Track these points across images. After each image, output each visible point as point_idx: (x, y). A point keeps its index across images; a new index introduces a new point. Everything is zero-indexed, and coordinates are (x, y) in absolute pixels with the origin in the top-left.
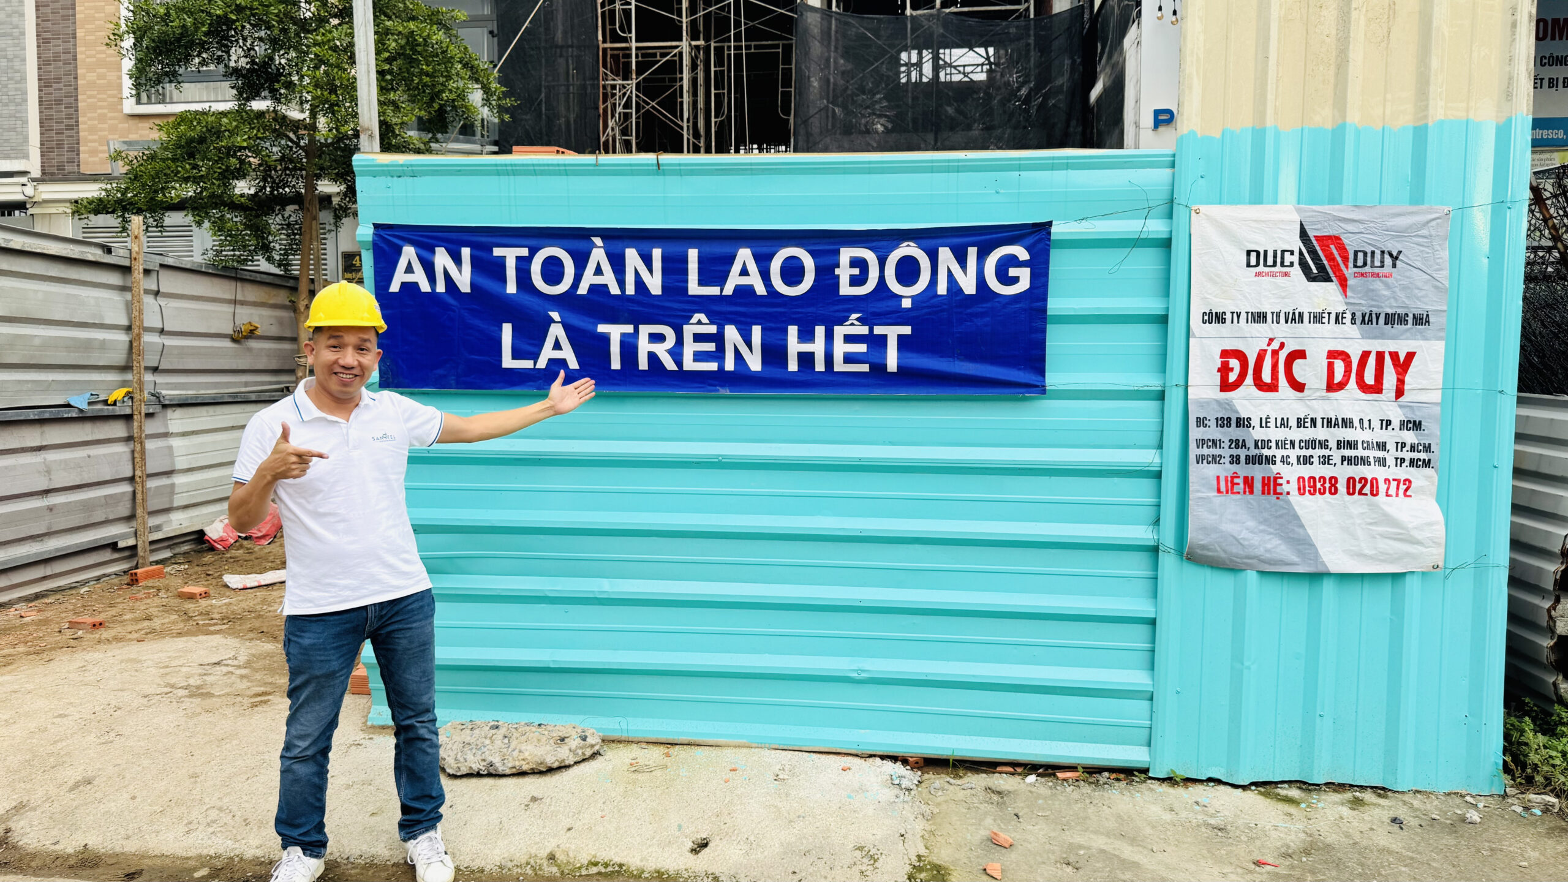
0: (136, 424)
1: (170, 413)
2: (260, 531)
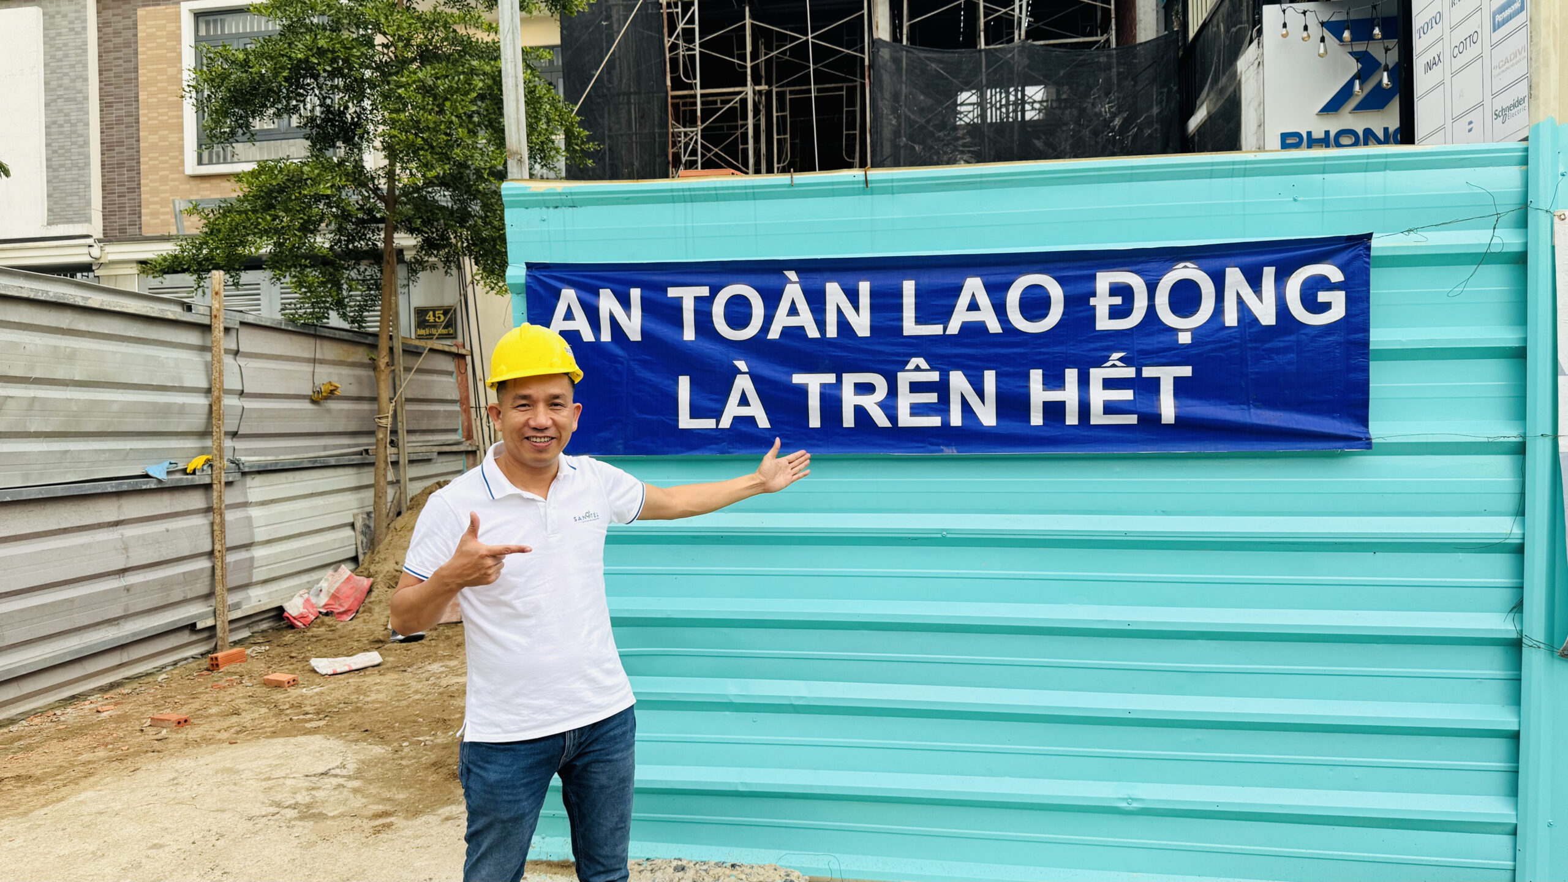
0: (215, 494)
1: (249, 480)
2: (341, 605)
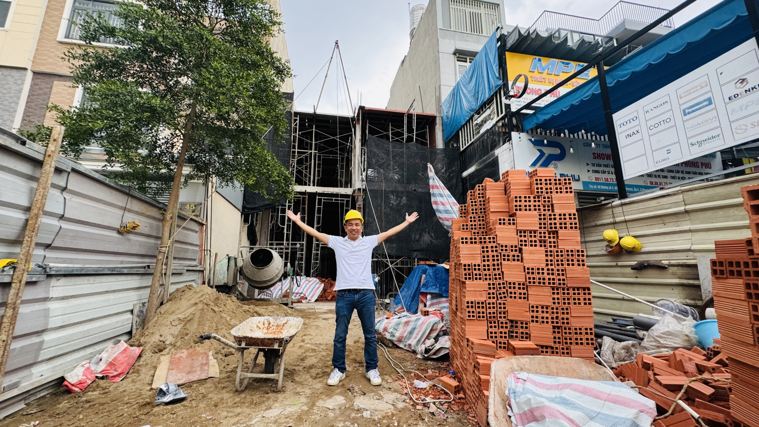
1: (54, 282)
2: (116, 370)
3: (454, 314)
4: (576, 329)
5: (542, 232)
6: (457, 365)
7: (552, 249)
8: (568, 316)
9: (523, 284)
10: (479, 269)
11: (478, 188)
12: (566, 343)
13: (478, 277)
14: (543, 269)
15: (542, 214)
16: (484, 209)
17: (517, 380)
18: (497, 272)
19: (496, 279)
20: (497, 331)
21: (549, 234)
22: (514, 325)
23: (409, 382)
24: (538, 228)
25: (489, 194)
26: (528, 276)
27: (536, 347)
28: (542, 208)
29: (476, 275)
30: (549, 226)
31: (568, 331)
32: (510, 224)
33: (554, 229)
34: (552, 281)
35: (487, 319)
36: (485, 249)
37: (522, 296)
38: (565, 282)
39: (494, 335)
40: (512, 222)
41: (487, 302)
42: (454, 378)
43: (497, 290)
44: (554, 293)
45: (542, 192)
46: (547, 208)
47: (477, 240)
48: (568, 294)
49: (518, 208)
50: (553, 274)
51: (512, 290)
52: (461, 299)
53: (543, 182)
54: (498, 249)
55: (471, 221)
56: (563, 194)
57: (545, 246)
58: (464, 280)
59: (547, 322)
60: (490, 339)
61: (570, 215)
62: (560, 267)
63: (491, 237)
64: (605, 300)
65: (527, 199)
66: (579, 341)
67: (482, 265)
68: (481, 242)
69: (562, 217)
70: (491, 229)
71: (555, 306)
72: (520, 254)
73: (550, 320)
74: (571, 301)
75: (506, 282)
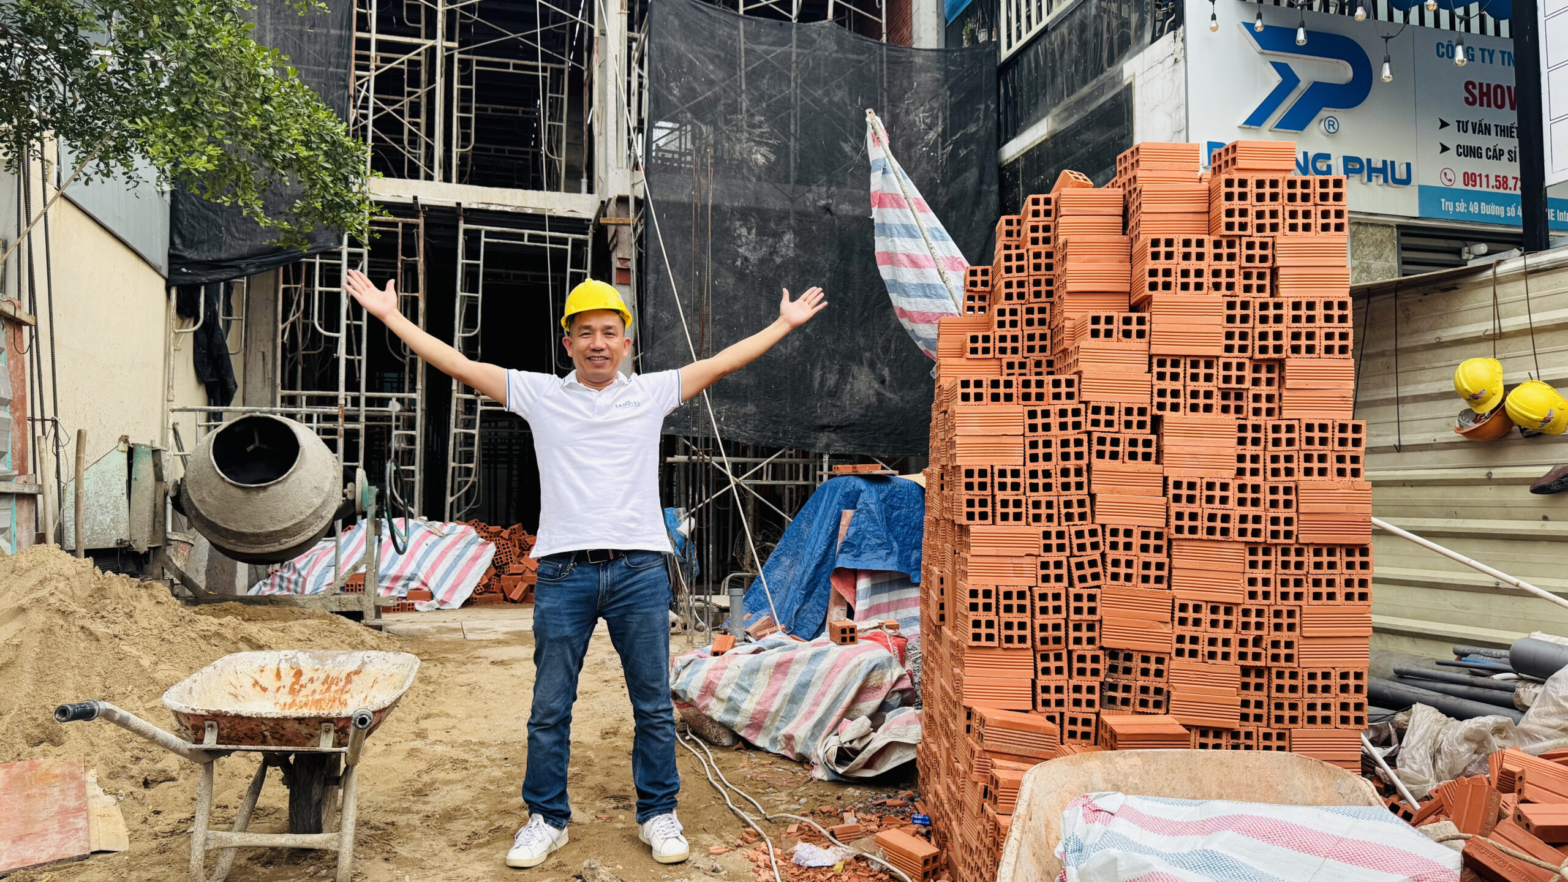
3: (935, 634)
4: (1312, 676)
5: (1234, 362)
6: (936, 795)
7: (1262, 420)
8: (1293, 636)
9: (1159, 536)
10: (1015, 487)
11: (1031, 208)
12: (1279, 719)
13: (1011, 510)
14: (1224, 487)
15: (1238, 300)
16: (1049, 282)
17: (1092, 816)
18: (1074, 495)
19: (1069, 517)
20: (1063, 683)
21: (1256, 369)
22: (1121, 663)
23: (779, 851)
24: (1219, 351)
25: (1067, 229)
26: (1175, 508)
27: (1184, 731)
28: (1239, 280)
29: (1005, 503)
30: (1258, 343)
31: (1287, 682)
32: (1127, 334)
33: (1271, 354)
34: (1250, 526)
35: (1033, 646)
36: (1039, 421)
37: (1153, 573)
38: (1293, 528)
39: (1053, 696)
40: (1134, 327)
41: (1037, 592)
42: (927, 836)
43: (1072, 555)
44: (1253, 565)
45: (1243, 226)
46: (1254, 282)
47: (1013, 390)
48: (1299, 565)
49: (1160, 279)
50: (1255, 502)
51: (1121, 555)
52: (954, 583)
53: (1251, 189)
54: (1081, 419)
55: (1001, 324)
56: (1311, 233)
57: (1239, 410)
58: (964, 521)
59: (1226, 656)
60: (1040, 708)
61: (1328, 305)
62: (1282, 481)
63: (1063, 378)
64: (1441, 592)
65: (1193, 250)
66: (1319, 713)
67: (1025, 472)
68: (1026, 397)
69: (1303, 312)
70: (1065, 351)
71: (1253, 605)
72: (1154, 437)
73: (1234, 649)
74: (1308, 589)
75: (1103, 526)
